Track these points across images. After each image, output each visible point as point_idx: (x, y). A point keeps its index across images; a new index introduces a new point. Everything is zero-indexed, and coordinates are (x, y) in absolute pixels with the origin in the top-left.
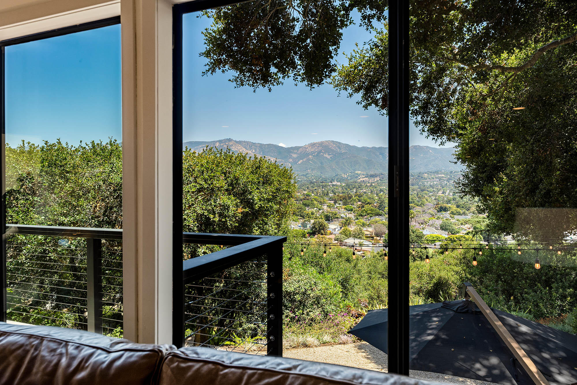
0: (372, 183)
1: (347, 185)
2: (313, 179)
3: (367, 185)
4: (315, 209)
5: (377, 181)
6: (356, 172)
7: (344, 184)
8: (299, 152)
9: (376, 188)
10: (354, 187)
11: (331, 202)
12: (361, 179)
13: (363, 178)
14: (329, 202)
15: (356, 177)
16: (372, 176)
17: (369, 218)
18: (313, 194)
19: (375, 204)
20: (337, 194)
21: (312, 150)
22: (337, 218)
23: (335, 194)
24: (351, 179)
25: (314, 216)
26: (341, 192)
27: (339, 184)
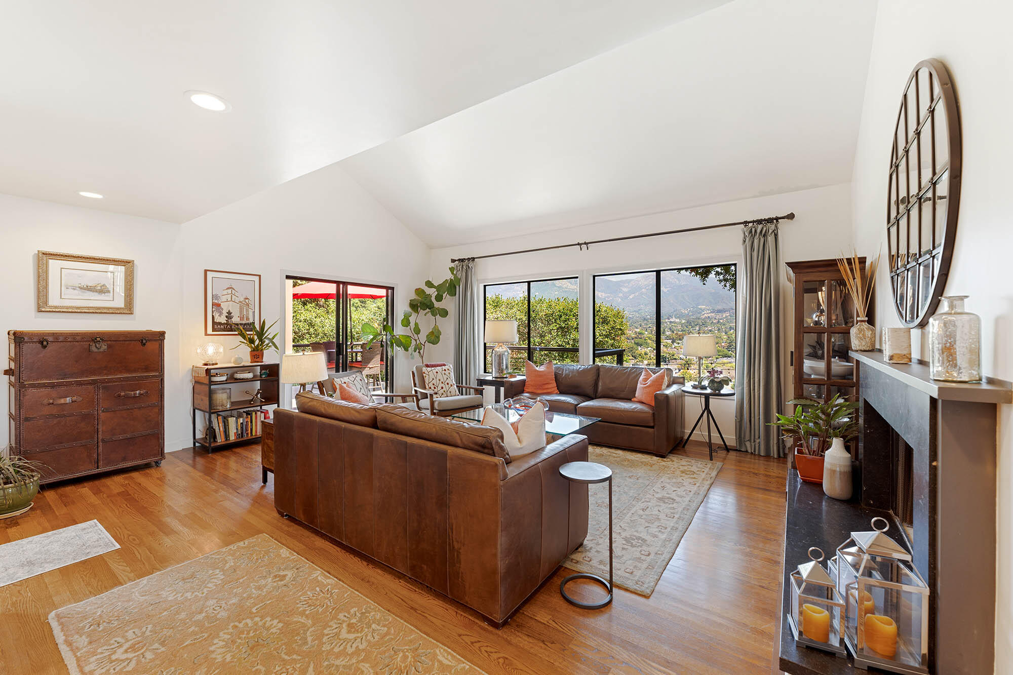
0: (719, 319)
1: (688, 322)
2: (647, 315)
3: (712, 322)
4: (649, 349)
5: (726, 317)
6: (699, 307)
7: (683, 321)
8: (631, 285)
9: (724, 325)
10: (697, 324)
11: (668, 341)
12: (705, 315)
13: (708, 313)
14: (666, 341)
15: (700, 313)
16: (719, 311)
17: (715, 360)
18: (646, 333)
19: (723, 344)
20: (675, 332)
21: (646, 283)
22: (675, 359)
23: (673, 332)
24: (693, 315)
25: (648, 356)
26: (680, 330)
27: (678, 320)
